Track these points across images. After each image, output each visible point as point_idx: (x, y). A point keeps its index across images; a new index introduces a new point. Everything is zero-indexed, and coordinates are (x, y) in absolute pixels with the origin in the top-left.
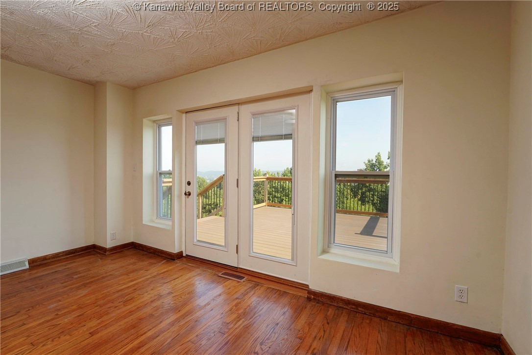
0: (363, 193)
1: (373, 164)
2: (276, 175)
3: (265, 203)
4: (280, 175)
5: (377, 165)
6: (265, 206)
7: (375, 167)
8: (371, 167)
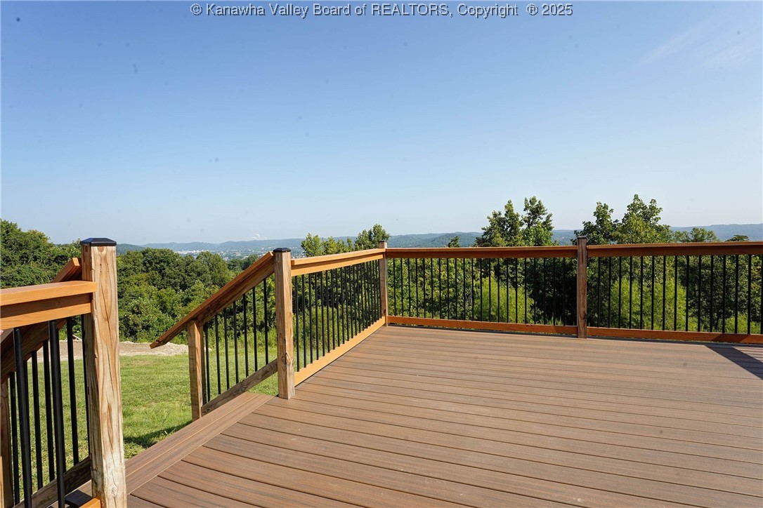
0: (497, 268)
1: (501, 219)
2: (345, 244)
3: (383, 318)
4: (353, 243)
5: (507, 221)
6: (385, 325)
7: (504, 224)
8: (499, 224)
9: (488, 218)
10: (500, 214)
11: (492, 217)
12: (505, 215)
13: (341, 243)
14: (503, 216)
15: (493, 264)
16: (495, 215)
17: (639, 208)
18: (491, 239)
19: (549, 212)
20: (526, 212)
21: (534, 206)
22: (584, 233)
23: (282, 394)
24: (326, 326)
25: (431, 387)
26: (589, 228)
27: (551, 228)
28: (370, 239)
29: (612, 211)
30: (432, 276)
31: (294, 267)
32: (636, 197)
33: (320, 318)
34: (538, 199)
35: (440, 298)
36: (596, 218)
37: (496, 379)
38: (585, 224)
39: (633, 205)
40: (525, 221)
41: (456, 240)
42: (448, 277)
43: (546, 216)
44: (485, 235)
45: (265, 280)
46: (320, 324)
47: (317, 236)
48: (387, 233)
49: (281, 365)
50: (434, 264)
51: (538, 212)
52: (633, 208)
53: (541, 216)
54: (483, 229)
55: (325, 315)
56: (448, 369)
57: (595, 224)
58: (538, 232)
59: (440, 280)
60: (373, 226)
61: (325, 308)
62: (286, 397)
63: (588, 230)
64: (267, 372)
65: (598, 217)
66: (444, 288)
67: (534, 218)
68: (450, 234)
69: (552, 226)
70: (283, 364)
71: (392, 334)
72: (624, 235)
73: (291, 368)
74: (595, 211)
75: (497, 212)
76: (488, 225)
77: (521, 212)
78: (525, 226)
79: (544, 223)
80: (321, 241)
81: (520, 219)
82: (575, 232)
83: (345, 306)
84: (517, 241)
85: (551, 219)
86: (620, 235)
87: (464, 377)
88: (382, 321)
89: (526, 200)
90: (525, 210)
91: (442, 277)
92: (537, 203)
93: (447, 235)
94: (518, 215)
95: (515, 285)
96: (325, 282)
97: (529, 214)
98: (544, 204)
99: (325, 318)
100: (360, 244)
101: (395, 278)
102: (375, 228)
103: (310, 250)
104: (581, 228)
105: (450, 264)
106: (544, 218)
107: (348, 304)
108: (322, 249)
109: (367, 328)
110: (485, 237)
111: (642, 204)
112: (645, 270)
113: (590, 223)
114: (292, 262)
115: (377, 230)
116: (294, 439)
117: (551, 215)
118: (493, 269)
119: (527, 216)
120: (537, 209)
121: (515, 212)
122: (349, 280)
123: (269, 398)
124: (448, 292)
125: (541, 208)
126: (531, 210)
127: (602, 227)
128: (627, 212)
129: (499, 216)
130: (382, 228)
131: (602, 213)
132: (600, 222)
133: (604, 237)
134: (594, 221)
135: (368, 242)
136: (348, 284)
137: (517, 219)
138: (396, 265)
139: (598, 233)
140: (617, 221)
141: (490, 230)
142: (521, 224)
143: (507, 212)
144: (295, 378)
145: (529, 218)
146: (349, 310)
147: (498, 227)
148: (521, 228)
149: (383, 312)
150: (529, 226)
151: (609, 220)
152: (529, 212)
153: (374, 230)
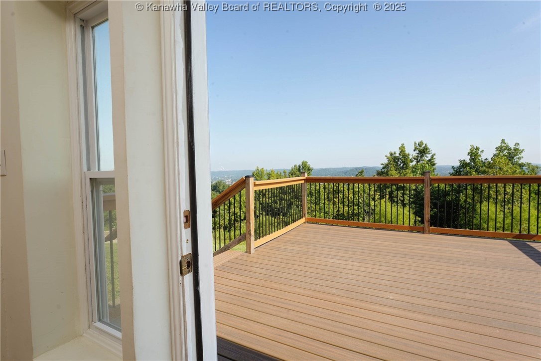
0: (391, 193)
1: (395, 157)
2: (282, 174)
3: (304, 218)
4: (287, 173)
5: (400, 159)
6: (305, 223)
7: (399, 161)
8: (394, 161)
9: (386, 156)
10: (395, 153)
11: (389, 155)
12: (399, 154)
13: (279, 173)
14: (397, 155)
15: (388, 190)
16: (391, 154)
17: (505, 149)
18: (387, 172)
19: (433, 152)
20: (415, 152)
21: (422, 148)
22: (460, 168)
23: (248, 251)
24: (268, 229)
25: (327, 253)
26: (464, 165)
27: (434, 164)
28: (299, 171)
29: (482, 151)
30: (344, 198)
31: (255, 185)
32: (503, 141)
33: (264, 223)
34: (424, 143)
35: (348, 213)
36: (469, 157)
37: (365, 251)
38: (461, 162)
39: (500, 147)
40: (415, 159)
41: (362, 172)
42: (353, 198)
43: (431, 155)
44: (383, 168)
45: (240, 192)
46: (264, 227)
47: (263, 168)
48: (311, 167)
49: (248, 236)
50: (345, 189)
51: (424, 152)
52: (500, 149)
53: (427, 155)
54: (382, 164)
55: (267, 221)
56: (339, 245)
57: (469, 161)
58: (423, 167)
59: (348, 200)
60: (302, 162)
61: (267, 217)
62: (250, 253)
63: (462, 166)
64: (240, 240)
65: (471, 156)
66: (351, 206)
67: (422, 156)
68: (358, 168)
69: (435, 162)
70: (249, 236)
71: (308, 227)
72: (490, 170)
73: (253, 238)
74: (469, 151)
75: (393, 152)
76: (386, 161)
77: (411, 153)
78: (414, 163)
79: (429, 160)
80: (265, 172)
81: (411, 157)
82: (453, 167)
83: (281, 217)
84: (407, 174)
85: (434, 157)
86: (487, 170)
87: (347, 249)
88: (303, 220)
89: (415, 143)
90: (414, 151)
91: (350, 199)
92: (424, 145)
93: (357, 169)
94: (409, 155)
95: (404, 205)
96: (267, 200)
97: (418, 154)
98: (429, 146)
99: (268, 224)
100: (292, 174)
101: (316, 198)
102: (303, 163)
103: (258, 178)
104: (457, 164)
105: (355, 189)
106: (429, 157)
107: (283, 216)
108: (266, 177)
109: (293, 222)
110: (383, 170)
111: (508, 146)
112: (506, 197)
113: (464, 160)
114: (254, 183)
115: (304, 164)
116: (255, 269)
117: (434, 155)
118: (388, 193)
119: (416, 155)
120: (423, 150)
121: (407, 152)
122: (284, 199)
123: (241, 253)
124: (354, 210)
125: (427, 149)
126: (419, 151)
127: (474, 163)
128: (495, 152)
129: (394, 155)
130: (308, 163)
131: (474, 154)
132: (473, 160)
133: (476, 171)
134: (467, 159)
135: (298, 173)
136: (283, 202)
137: (408, 158)
138: (317, 189)
139: (471, 168)
140: (486, 159)
141: (388, 165)
142: (412, 161)
143: (400, 152)
144: (254, 244)
145: (418, 156)
146: (284, 219)
147: (393, 163)
148: (411, 164)
149: (303, 215)
150: (417, 162)
151: (480, 158)
152: (417, 152)
153: (302, 164)
